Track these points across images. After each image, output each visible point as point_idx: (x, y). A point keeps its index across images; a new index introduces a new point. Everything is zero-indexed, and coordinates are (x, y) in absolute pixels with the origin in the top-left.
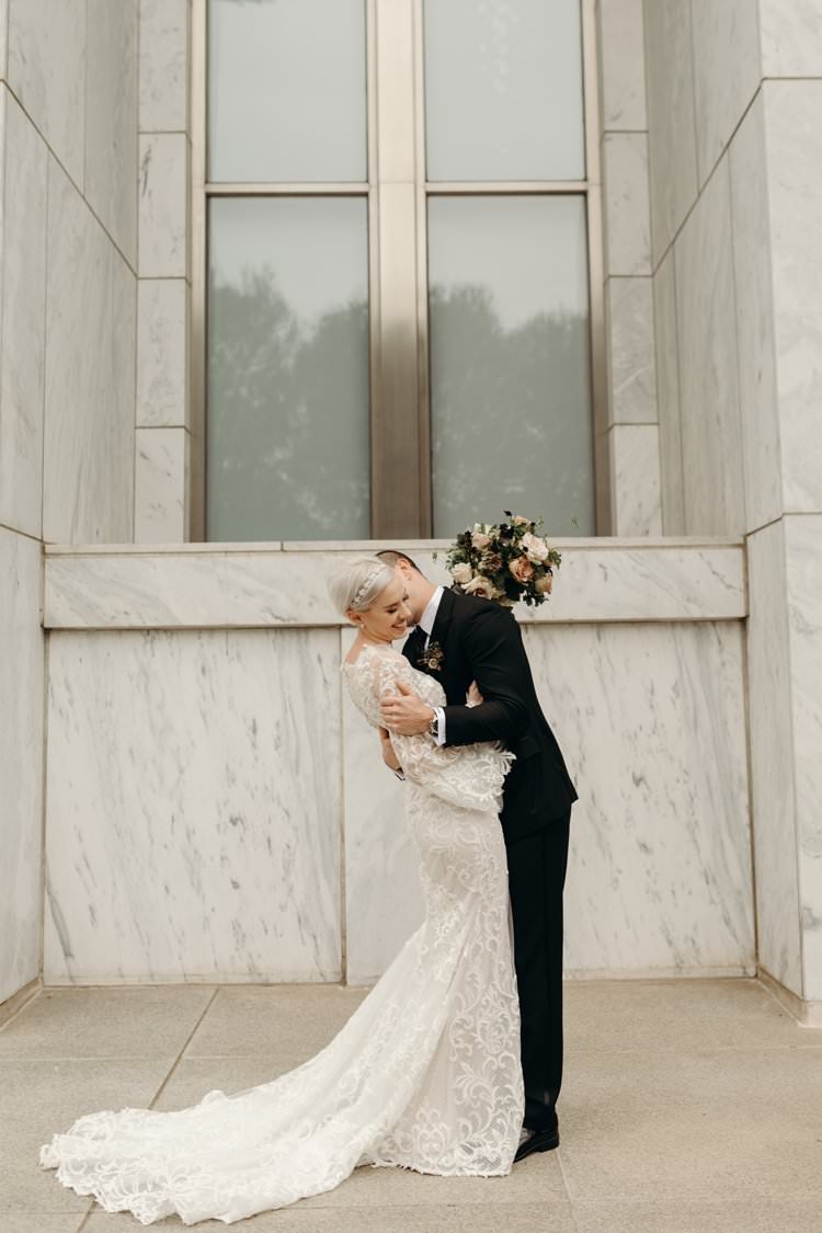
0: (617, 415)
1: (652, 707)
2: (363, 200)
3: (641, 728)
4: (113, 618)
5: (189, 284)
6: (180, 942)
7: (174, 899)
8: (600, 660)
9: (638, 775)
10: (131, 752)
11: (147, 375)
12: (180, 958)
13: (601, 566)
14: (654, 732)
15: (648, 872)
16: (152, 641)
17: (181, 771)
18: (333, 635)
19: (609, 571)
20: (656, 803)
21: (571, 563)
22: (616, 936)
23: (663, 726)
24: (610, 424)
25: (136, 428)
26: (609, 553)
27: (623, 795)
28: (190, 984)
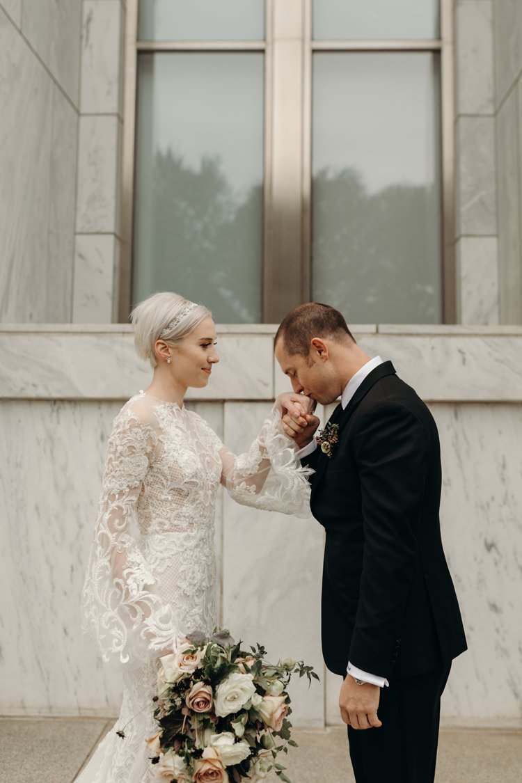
0: (463, 229)
1: (503, 480)
2: (260, 56)
3: (493, 498)
4: (23, 389)
5: (121, 121)
6: (76, 679)
7: (72, 640)
8: (457, 437)
9: (490, 541)
10: (37, 508)
11: (85, 191)
12: (76, 693)
13: (460, 351)
14: (505, 503)
15: (497, 631)
16: (58, 411)
17: (81, 526)
18: (217, 408)
19: (468, 356)
20: (506, 567)
21: (433, 348)
22: (467, 687)
23: (513, 497)
24: (457, 235)
25: (75, 234)
26: (466, 340)
27: (475, 559)
28: (83, 718)
